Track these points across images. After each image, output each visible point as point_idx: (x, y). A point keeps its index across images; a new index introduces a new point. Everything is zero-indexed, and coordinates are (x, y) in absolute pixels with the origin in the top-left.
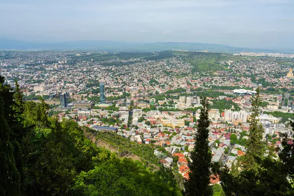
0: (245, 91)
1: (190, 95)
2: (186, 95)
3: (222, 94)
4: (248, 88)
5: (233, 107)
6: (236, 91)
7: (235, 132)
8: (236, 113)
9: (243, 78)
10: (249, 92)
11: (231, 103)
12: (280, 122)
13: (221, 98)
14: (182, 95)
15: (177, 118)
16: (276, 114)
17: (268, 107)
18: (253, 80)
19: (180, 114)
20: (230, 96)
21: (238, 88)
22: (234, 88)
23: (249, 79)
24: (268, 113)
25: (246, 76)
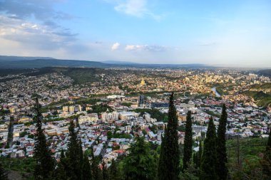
0: (115, 96)
1: (72, 105)
2: (69, 105)
3: (99, 101)
4: (118, 94)
5: (108, 110)
6: (109, 97)
7: (110, 129)
8: (110, 114)
9: (113, 87)
10: (119, 96)
11: (106, 106)
12: (139, 116)
13: (98, 103)
14: (65, 105)
15: (61, 127)
16: (137, 111)
17: (132, 106)
18: (121, 88)
19: (64, 122)
20: (105, 101)
21: (111, 94)
22: (108, 95)
23: (117, 87)
24: (132, 111)
25: (115, 85)
